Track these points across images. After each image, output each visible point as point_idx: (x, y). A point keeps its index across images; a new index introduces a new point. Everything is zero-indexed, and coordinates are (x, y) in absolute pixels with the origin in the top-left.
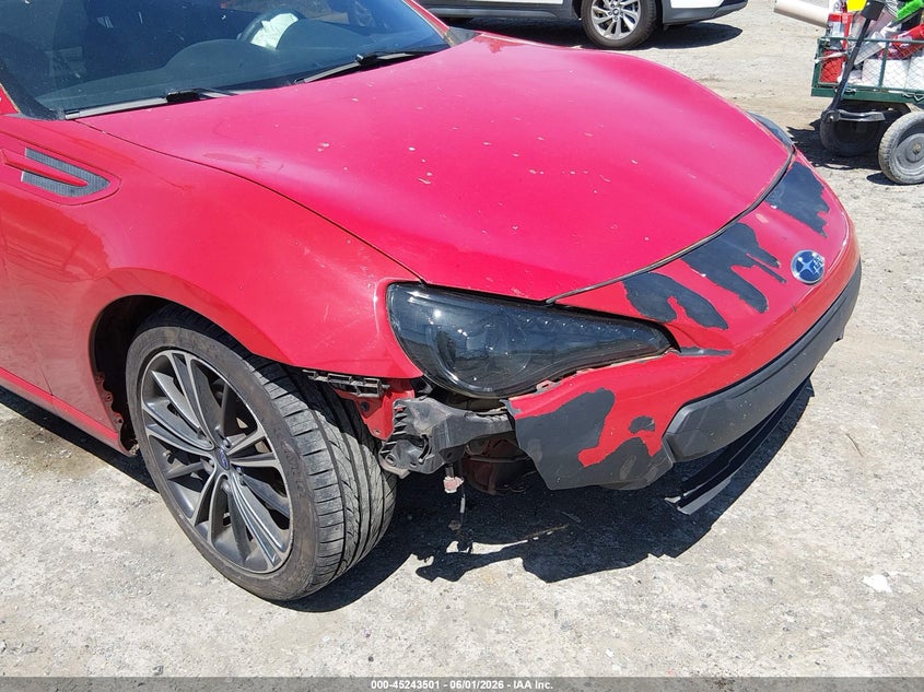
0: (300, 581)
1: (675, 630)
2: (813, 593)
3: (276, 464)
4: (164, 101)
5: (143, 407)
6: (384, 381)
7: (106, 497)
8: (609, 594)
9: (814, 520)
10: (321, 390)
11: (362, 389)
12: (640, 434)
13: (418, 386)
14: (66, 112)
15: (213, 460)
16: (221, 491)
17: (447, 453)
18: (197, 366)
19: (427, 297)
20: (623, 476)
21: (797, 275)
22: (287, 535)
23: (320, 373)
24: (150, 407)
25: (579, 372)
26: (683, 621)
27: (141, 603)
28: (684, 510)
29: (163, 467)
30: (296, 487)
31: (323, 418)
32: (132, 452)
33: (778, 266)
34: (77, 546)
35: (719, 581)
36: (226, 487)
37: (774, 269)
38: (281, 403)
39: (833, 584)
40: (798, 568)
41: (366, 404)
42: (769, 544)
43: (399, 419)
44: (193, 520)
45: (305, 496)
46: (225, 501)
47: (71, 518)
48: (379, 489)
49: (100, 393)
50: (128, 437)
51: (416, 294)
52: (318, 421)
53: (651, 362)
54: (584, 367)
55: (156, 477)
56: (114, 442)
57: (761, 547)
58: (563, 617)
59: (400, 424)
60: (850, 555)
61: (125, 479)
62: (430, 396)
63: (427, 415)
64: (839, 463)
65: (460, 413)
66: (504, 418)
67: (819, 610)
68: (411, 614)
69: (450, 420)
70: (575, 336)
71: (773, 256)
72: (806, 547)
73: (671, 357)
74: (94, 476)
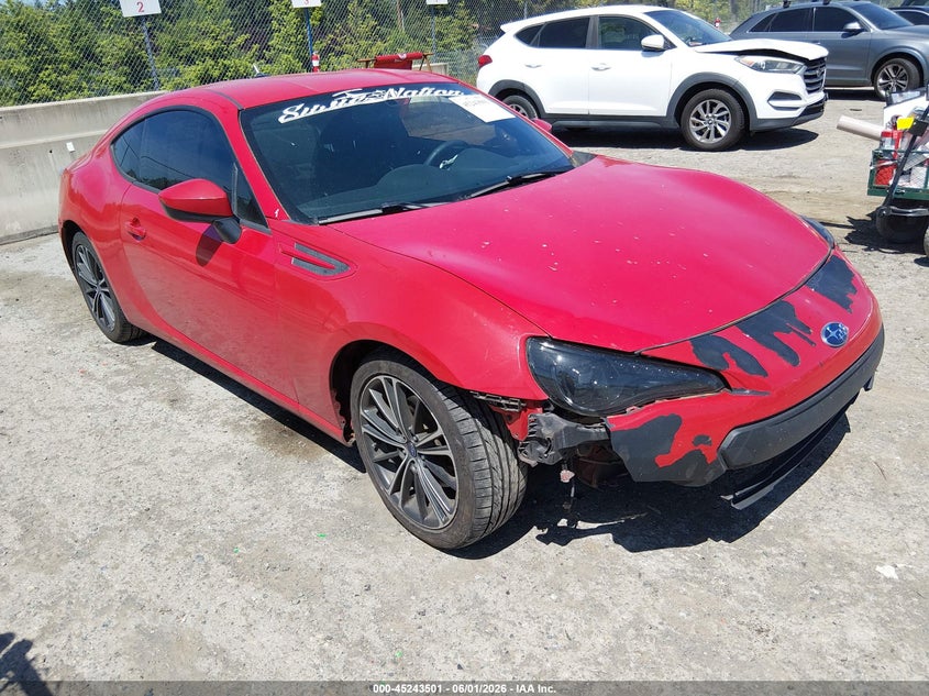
0: (461, 536)
1: (728, 592)
2: (836, 575)
3: (449, 453)
4: (380, 211)
5: (362, 413)
6: (522, 401)
7: (329, 474)
8: (680, 565)
9: (842, 524)
10: (480, 405)
11: (508, 406)
12: (701, 447)
13: (545, 405)
14: (319, 219)
15: (406, 451)
16: (410, 471)
17: (563, 451)
18: (400, 386)
19: (552, 347)
20: (688, 476)
21: (825, 340)
22: (453, 503)
23: (481, 394)
24: (366, 413)
25: (657, 402)
26: (735, 587)
27: (355, 544)
28: (738, 506)
29: (371, 454)
30: (461, 469)
31: (480, 424)
32: (350, 444)
33: (810, 333)
34: (312, 505)
35: (764, 562)
36: (413, 468)
37: (807, 335)
38: (454, 413)
39: (852, 570)
40: (826, 557)
41: (510, 416)
42: (806, 539)
43: (532, 427)
44: (389, 491)
45: (467, 476)
46: (412, 479)
47: (307, 487)
48: (516, 475)
49: (333, 403)
50: (348, 433)
51: (546, 344)
52: (478, 427)
53: (709, 398)
54: (660, 398)
55: (367, 461)
56: (339, 436)
57: (799, 540)
58: (644, 578)
59: (532, 430)
60: (869, 550)
61: (341, 463)
62: (553, 412)
63: (551, 425)
64: (868, 484)
65: (573, 424)
66: (603, 430)
67: (839, 587)
68: (536, 566)
69: (566, 429)
70: (655, 377)
71: (807, 326)
72: (834, 542)
73: (725, 395)
74: (321, 460)
